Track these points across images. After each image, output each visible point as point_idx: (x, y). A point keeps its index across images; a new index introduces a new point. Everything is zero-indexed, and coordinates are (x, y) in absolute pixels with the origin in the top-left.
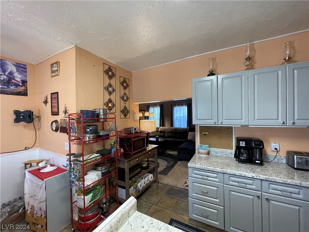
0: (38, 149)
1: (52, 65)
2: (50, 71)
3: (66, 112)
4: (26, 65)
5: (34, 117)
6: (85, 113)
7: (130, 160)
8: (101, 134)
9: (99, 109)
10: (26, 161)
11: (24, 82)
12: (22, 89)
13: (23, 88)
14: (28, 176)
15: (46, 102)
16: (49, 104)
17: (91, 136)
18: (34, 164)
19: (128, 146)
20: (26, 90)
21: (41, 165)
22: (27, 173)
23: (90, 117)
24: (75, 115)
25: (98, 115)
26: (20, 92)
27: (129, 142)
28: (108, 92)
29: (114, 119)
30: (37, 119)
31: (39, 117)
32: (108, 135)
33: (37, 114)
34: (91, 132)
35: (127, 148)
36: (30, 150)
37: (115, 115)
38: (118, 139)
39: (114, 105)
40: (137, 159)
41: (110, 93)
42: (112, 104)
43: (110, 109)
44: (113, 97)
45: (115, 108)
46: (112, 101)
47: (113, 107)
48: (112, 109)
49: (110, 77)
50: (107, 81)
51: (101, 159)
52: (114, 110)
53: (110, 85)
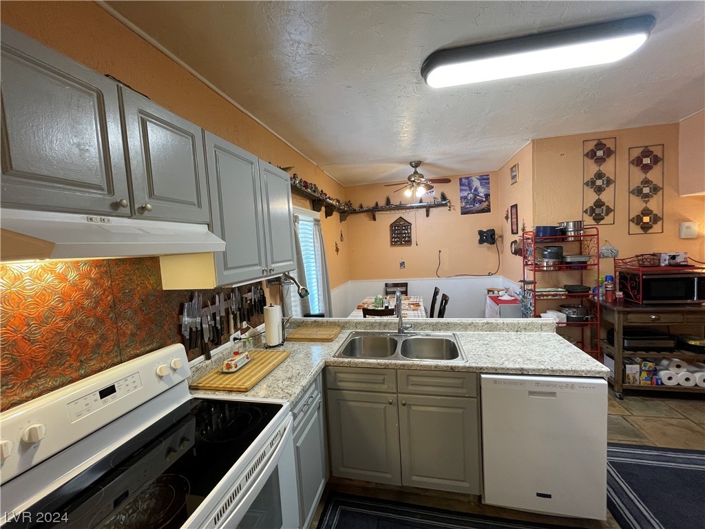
0: (501, 277)
1: (512, 169)
2: (510, 178)
3: (523, 230)
4: (488, 175)
5: (496, 237)
6: (542, 229)
7: (629, 312)
8: (569, 260)
9: (567, 223)
10: (489, 288)
11: (487, 196)
12: (485, 205)
13: (486, 203)
14: (489, 301)
15: (507, 218)
16: (510, 220)
17: (551, 262)
18: (496, 292)
19: (632, 288)
20: (489, 206)
21: (501, 293)
22: (488, 298)
23: (548, 235)
24: (532, 233)
25: (564, 232)
26: (484, 209)
27: (636, 281)
28: (593, 190)
29: (596, 237)
30: (500, 239)
31: (501, 237)
32: (585, 262)
33: (500, 234)
34: (551, 256)
35: (632, 290)
36: (493, 276)
37: (597, 229)
38: (618, 274)
39: (609, 210)
40: (654, 317)
41: (599, 190)
42: (604, 208)
43: (598, 219)
44: (606, 197)
45: (611, 215)
46: (603, 204)
47: (607, 214)
48: (603, 219)
49: (600, 161)
50: (593, 168)
51: (567, 295)
52: (608, 219)
53: (600, 175)
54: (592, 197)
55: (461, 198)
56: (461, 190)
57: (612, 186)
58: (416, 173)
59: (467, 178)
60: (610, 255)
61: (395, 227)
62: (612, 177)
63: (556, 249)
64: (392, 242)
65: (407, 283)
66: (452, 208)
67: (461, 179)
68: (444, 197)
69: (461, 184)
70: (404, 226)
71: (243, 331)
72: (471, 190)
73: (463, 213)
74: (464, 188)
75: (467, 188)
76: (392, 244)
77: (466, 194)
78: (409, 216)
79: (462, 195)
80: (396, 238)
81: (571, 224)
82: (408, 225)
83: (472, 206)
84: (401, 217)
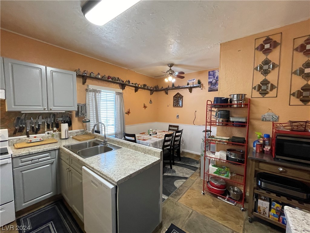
8: (232, 120)
17: (221, 120)
28: (261, 72)
39: (273, 87)
40: (281, 169)
41: (266, 72)
42: (269, 85)
43: (264, 93)
44: (272, 77)
45: (275, 90)
46: (269, 82)
47: (271, 90)
48: (267, 93)
49: (267, 52)
50: (262, 57)
51: (228, 143)
52: (273, 93)
53: (267, 62)
54: (260, 78)
55: (209, 82)
56: (209, 78)
57: (276, 70)
58: (170, 69)
59: (213, 71)
60: (271, 120)
61: (175, 98)
62: (277, 63)
63: (222, 112)
64: (174, 105)
65: (178, 126)
66: (204, 88)
67: (209, 72)
68: (199, 82)
69: (209, 75)
70: (180, 98)
71: (54, 131)
72: (214, 78)
73: (209, 91)
74: (211, 77)
75: (213, 77)
76: (173, 106)
77: (211, 80)
78: (182, 92)
79: (209, 81)
80: (175, 103)
81: (235, 96)
82: (181, 97)
83: (214, 87)
84: (178, 93)
